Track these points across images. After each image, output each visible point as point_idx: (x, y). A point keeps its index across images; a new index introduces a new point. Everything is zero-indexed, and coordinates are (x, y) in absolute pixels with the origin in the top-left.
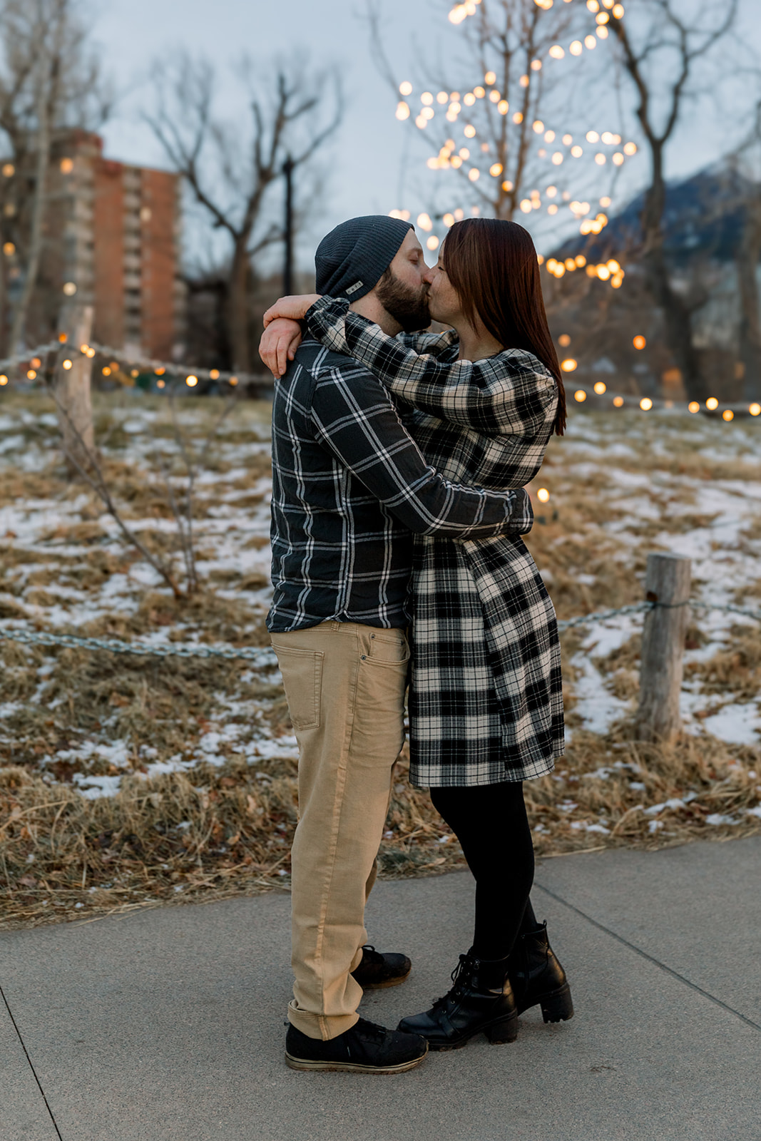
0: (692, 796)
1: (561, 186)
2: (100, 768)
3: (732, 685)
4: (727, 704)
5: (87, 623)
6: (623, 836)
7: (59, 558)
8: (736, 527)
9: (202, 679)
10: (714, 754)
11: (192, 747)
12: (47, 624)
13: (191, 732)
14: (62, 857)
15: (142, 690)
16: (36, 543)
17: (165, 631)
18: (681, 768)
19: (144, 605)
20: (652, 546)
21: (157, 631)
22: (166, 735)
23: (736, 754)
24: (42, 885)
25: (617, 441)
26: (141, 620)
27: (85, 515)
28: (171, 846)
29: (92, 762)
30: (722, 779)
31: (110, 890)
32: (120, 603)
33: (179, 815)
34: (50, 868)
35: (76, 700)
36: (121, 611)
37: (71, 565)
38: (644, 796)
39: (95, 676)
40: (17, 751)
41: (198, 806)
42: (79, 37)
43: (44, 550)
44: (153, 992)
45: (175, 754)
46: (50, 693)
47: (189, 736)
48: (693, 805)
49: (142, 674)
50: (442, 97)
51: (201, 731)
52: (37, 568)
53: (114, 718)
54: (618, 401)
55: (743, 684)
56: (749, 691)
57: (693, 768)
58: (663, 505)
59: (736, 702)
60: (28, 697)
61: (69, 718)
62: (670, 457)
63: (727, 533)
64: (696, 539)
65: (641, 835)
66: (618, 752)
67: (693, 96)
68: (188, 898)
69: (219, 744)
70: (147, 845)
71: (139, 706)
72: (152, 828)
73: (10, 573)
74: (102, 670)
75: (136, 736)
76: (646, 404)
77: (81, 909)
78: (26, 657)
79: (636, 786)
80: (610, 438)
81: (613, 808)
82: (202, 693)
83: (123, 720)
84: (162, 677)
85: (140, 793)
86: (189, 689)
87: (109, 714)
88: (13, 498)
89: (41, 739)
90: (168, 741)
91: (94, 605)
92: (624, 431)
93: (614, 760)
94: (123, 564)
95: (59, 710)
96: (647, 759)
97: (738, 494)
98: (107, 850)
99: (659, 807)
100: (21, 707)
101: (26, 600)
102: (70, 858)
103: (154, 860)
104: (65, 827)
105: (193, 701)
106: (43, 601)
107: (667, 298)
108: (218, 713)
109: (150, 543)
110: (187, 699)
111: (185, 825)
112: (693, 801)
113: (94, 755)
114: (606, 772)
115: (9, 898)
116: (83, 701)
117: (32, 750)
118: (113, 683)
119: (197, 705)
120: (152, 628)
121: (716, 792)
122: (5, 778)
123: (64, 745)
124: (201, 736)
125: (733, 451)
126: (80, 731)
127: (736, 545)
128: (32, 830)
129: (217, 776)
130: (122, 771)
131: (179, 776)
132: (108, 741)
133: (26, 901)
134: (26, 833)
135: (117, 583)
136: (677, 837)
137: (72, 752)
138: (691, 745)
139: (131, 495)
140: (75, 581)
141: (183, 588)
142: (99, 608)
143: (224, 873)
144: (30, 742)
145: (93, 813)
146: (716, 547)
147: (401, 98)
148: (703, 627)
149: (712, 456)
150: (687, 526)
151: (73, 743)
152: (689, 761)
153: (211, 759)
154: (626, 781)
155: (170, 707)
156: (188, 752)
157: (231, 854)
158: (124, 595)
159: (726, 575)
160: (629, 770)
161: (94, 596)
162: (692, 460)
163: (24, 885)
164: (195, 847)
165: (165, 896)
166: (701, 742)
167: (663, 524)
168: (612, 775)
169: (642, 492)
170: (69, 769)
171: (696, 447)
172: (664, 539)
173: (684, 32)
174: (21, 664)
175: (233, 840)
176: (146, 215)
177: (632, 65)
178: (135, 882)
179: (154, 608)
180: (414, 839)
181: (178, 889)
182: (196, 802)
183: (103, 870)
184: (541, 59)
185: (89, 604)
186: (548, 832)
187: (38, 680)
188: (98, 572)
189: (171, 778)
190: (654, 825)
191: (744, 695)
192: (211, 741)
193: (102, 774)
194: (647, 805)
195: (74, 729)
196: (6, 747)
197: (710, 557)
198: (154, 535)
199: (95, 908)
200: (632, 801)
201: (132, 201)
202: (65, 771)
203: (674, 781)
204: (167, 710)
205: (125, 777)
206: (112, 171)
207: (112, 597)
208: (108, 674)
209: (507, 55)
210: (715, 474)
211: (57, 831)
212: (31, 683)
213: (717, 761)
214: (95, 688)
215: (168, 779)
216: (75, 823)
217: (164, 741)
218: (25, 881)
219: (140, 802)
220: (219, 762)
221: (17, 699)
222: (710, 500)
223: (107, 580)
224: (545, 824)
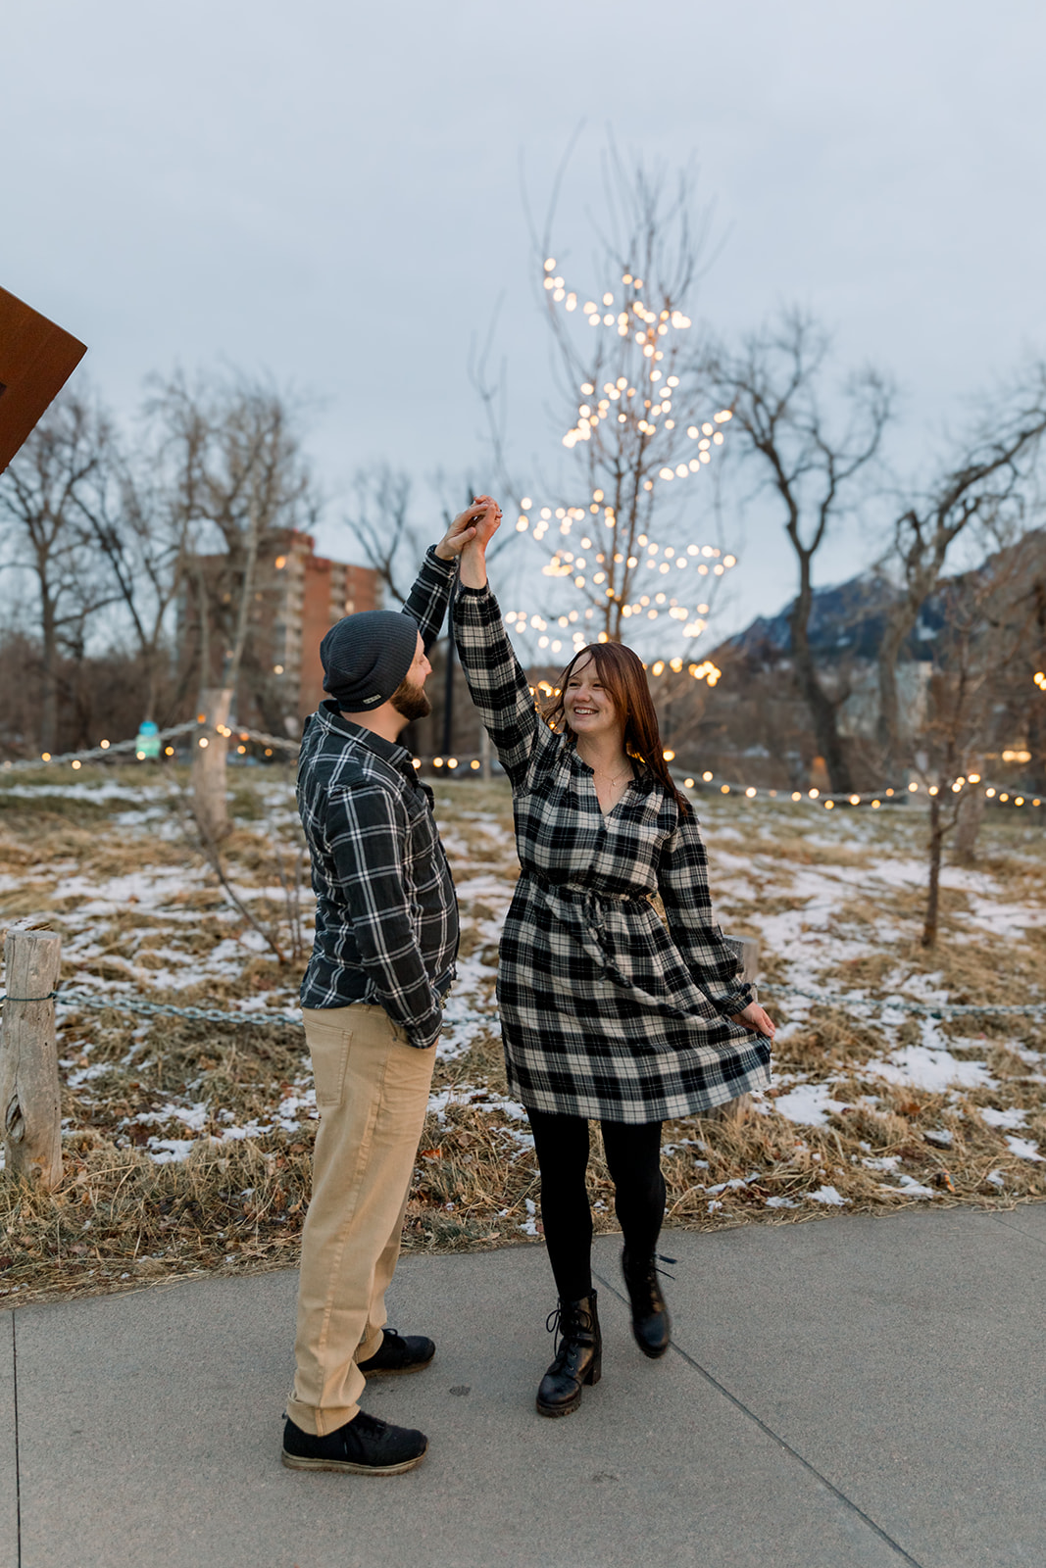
0: (755, 1176)
1: (669, 592)
2: (176, 1131)
3: (805, 1066)
4: (801, 1083)
5: (188, 987)
6: (679, 1216)
7: (175, 923)
8: (827, 910)
9: (292, 1043)
10: (779, 1133)
11: (271, 1112)
12: (149, 987)
13: (272, 1096)
14: (119, 1223)
15: (230, 1053)
16: (156, 908)
17: (264, 995)
18: (746, 1147)
19: (247, 970)
20: (744, 925)
21: (256, 996)
22: (246, 1099)
23: (803, 1135)
24: (93, 1253)
25: (727, 825)
26: (243, 985)
27: (208, 883)
28: (232, 1213)
29: (169, 1125)
30: (785, 1160)
31: (161, 1260)
32: (225, 967)
33: (244, 1182)
34: (104, 1236)
35: (166, 1061)
36: (225, 975)
37: (185, 930)
38: (706, 1174)
39: (187, 1039)
40: (98, 1113)
41: (263, 1173)
42: (291, 449)
43: (161, 915)
44: (171, 1375)
45: (253, 1119)
46: (142, 1055)
47: (270, 1101)
48: (754, 1185)
49: (234, 1038)
50: (560, 513)
51: (282, 1096)
52: (152, 932)
53: (199, 1081)
54: (725, 789)
55: (816, 1065)
56: (822, 1072)
57: (759, 1148)
58: (760, 887)
59: (808, 1082)
60: (120, 1058)
61: (156, 1081)
62: (775, 841)
63: (817, 916)
64: (788, 921)
65: (699, 1214)
66: (685, 1128)
67: (839, 513)
68: (235, 1269)
69: (296, 1109)
70: (207, 1212)
71: (225, 1070)
72: (215, 1194)
73: (125, 936)
74: (194, 1034)
75: (217, 1100)
76: (751, 792)
77: (126, 1280)
78: (124, 1019)
79: (700, 1163)
80: (721, 821)
81: (674, 1185)
82: (288, 1056)
83: (206, 1084)
84: (253, 1041)
85: (208, 1158)
86: (277, 1053)
87: (195, 1077)
88: (143, 865)
89: (124, 1101)
90: (248, 1105)
91: (200, 969)
92: (736, 816)
93: (680, 1136)
94: (235, 931)
95: (147, 1072)
96: (712, 1137)
97: (835, 879)
98: (166, 1217)
99: (721, 1187)
100: (110, 1068)
101: (134, 965)
102: (127, 1225)
103: (212, 1227)
104: (126, 1192)
105: (280, 1066)
106: (149, 963)
107: (813, 692)
108: (302, 1078)
109: (264, 911)
110: (273, 1063)
111: (249, 1191)
112: (754, 1181)
113: (173, 1118)
114: (671, 1149)
115: (56, 1267)
116: (172, 1063)
117: (112, 1112)
118: (203, 1047)
119: (283, 1069)
120: (252, 993)
121: (778, 1173)
122: (78, 1140)
123: (146, 1108)
124: (282, 1101)
125: (837, 837)
126: (164, 1093)
127: (825, 927)
128: (94, 1196)
129: (288, 1142)
130: (196, 1135)
131: (249, 1141)
132: (190, 1104)
133: (73, 1271)
134: (87, 1198)
135: (227, 948)
136: (734, 1219)
137: (152, 1114)
138: (758, 1126)
139: (255, 864)
140: (187, 945)
141: (288, 954)
142: (205, 972)
143: (279, 1242)
144: (112, 1104)
145: (158, 1178)
146: (806, 928)
147: (522, 512)
148: (783, 1006)
149: (815, 841)
150: (781, 908)
151: (155, 1105)
152: (753, 1140)
153: (286, 1124)
154: (691, 1158)
155: (257, 1071)
156: (266, 1116)
157: (289, 1223)
158: (230, 960)
159: (812, 956)
160: (695, 1147)
161: (203, 960)
162: (795, 845)
163: (75, 1253)
164: (255, 1215)
165: (212, 1267)
166: (768, 1122)
167: (758, 905)
168: (677, 1151)
169: (742, 873)
170: (146, 1132)
171: (801, 833)
172: (756, 919)
173: (831, 457)
174: (117, 1027)
175: (292, 1210)
176: (350, 607)
177: (783, 485)
178: (189, 1250)
179: (257, 973)
180: (473, 1211)
181: (229, 1259)
182: (261, 1169)
183: (159, 1238)
184: (652, 480)
185: (196, 968)
186: (607, 1208)
187: (132, 1042)
188: (209, 937)
189: (241, 1143)
190: (714, 1204)
191: (817, 1075)
192: (290, 1106)
193: (177, 1138)
194: (709, 1184)
195: (158, 1092)
196: (87, 1109)
197: (799, 939)
198: (269, 903)
199: (139, 1279)
200: (693, 1180)
201: (337, 594)
202: (141, 1133)
203: (738, 1160)
204: (253, 1073)
205: (197, 1140)
206: (320, 567)
207: (219, 962)
208: (200, 1037)
209: (619, 476)
210: (815, 859)
211: (119, 1196)
212: (125, 1044)
213: (782, 1140)
214: (184, 1051)
215: (238, 1144)
216: (139, 1188)
217: (244, 1105)
218: (76, 1249)
219: (207, 1167)
220: (293, 1127)
221: (108, 1060)
222: (807, 883)
223: (218, 945)
224: (605, 1200)
